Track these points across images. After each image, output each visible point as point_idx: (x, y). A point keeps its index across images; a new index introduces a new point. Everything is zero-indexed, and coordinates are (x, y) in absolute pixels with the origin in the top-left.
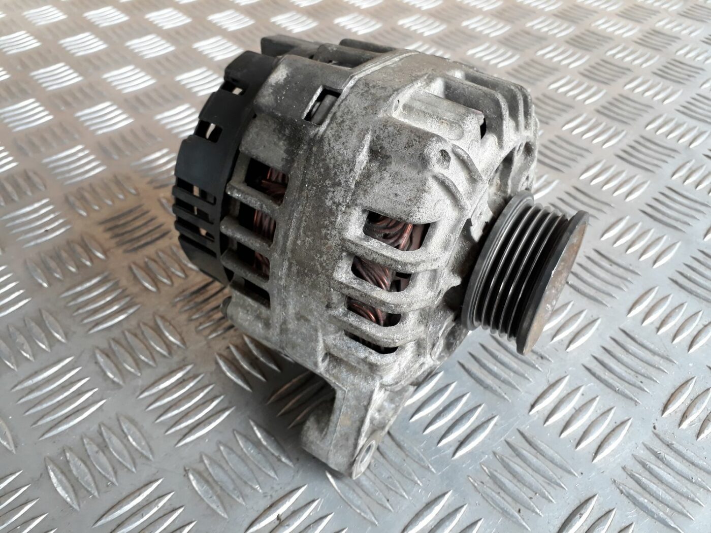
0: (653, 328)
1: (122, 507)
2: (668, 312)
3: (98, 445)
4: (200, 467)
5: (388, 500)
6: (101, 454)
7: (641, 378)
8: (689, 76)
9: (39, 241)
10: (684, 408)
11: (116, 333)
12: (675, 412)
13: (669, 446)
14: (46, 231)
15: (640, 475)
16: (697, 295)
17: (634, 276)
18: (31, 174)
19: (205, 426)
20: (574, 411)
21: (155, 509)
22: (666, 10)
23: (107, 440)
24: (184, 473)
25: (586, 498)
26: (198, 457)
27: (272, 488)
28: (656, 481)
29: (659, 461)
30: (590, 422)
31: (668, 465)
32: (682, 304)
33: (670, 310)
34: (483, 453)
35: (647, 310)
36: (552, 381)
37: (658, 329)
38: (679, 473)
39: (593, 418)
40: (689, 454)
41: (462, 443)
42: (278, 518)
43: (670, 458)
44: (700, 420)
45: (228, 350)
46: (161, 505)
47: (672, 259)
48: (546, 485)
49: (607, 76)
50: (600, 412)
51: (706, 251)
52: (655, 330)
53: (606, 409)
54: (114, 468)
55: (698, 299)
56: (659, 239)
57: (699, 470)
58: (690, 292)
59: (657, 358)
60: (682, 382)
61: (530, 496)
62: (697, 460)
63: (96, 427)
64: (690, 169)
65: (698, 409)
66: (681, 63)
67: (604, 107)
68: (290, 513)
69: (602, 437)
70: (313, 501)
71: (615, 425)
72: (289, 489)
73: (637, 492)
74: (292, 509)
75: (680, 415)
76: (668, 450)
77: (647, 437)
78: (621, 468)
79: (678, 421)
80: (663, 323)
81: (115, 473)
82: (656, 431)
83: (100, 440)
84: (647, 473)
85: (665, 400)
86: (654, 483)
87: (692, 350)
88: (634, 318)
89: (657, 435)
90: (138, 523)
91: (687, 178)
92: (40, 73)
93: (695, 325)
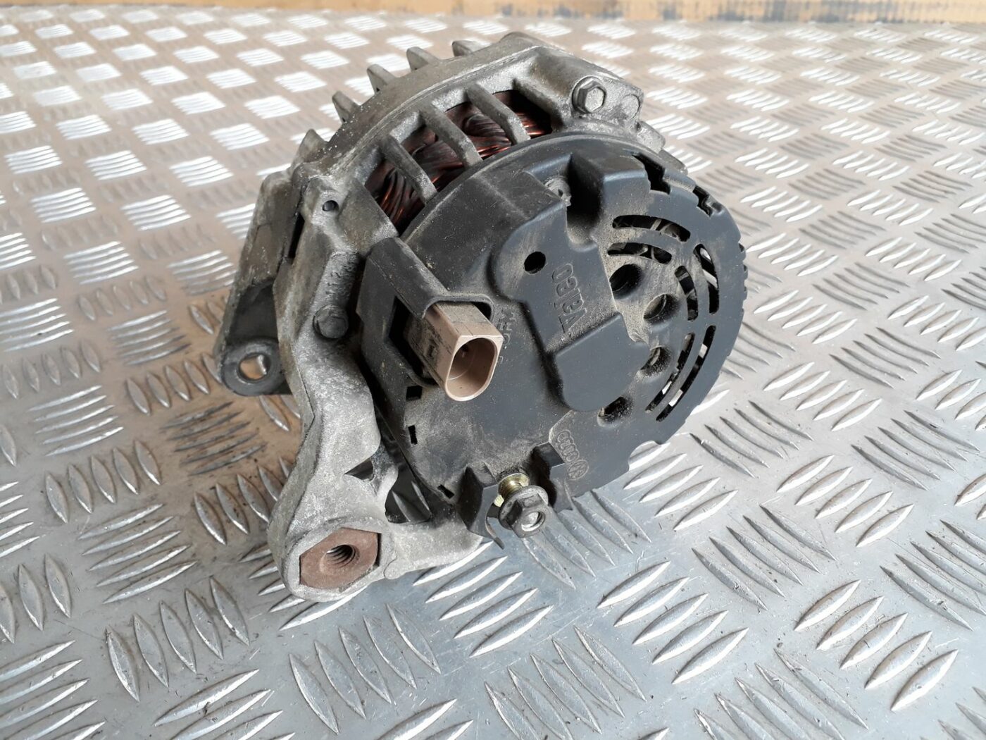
0: (813, 509)
1: (8, 670)
2: (839, 490)
3: (8, 592)
4: (128, 632)
5: (362, 703)
6: (7, 601)
7: (775, 575)
8: (946, 192)
9: (26, 345)
10: (831, 622)
11: (81, 460)
12: (817, 626)
13: (795, 672)
14: (40, 334)
15: (739, 708)
16: (888, 471)
17: (800, 440)
18: (45, 271)
19: (150, 581)
20: (664, 610)
21: (50, 679)
22: (933, 112)
23: (22, 586)
24: (104, 637)
25: (649, 733)
26: (128, 619)
27: (211, 668)
28: (760, 717)
29: (773, 691)
30: (683, 628)
31: (786, 698)
32: (863, 481)
33: (843, 487)
34: (515, 653)
35: (808, 485)
36: (641, 567)
37: (818, 512)
38: (801, 713)
39: (689, 624)
40: (823, 686)
41: (489, 637)
42: (205, 709)
43: (792, 689)
44: (852, 640)
45: (213, 491)
46: (59, 673)
47: (862, 421)
48: (592, 705)
49: (827, 189)
50: (701, 616)
51: (917, 414)
52: (815, 513)
53: (712, 612)
54: (16, 622)
55: (889, 475)
56: (851, 393)
57: (832, 711)
58: (879, 466)
59: (807, 550)
60: (838, 585)
61: (567, 719)
62: (831, 695)
63: (13, 569)
64: (919, 307)
65: (851, 625)
66: (938, 176)
67: (813, 226)
68: (223, 703)
69: (697, 650)
70: (261, 691)
71: (720, 635)
72: (233, 672)
73: (728, 731)
74: (228, 699)
75: (822, 630)
76: (791, 678)
77: (763, 653)
78: (712, 696)
79: (819, 637)
80: (828, 503)
81: (17, 628)
82: (780, 650)
83: (13, 585)
84: (752, 706)
85: (804, 608)
86: (758, 722)
87: (861, 544)
88: (785, 495)
89: (778, 654)
90: (21, 694)
91: (911, 318)
92: (96, 161)
93: (875, 510)
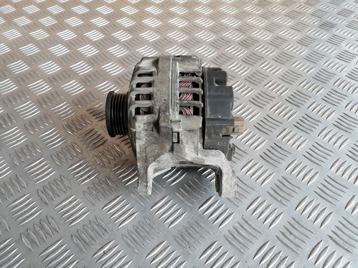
0: (250, 176)
1: (48, 250)
2: (256, 169)
3: (40, 228)
4: (77, 234)
5: (143, 244)
6: (40, 230)
7: (241, 196)
8: (288, 60)
9: (15, 145)
10: (255, 208)
11: (46, 184)
12: (252, 209)
13: (247, 222)
14: (17, 141)
15: (234, 233)
16: (269, 162)
17: (246, 154)
18: (10, 115)
19: (79, 219)
20: (214, 209)
21: (60, 250)
23: (43, 225)
24: (71, 237)
25: (214, 242)
26: (76, 230)
27: (102, 241)
28: (239, 235)
29: (242, 228)
30: (219, 214)
31: (245, 229)
32: (262, 166)
33: (257, 168)
34: (179, 226)
35: (248, 169)
36: (208, 198)
37: (251, 177)
38: (248, 232)
39: (221, 212)
40: (253, 225)
41: (172, 223)
42: (104, 252)
43: (246, 227)
44: (260, 212)
45: (88, 189)
46: (62, 248)
47: (262, 147)
48: (199, 237)
49: (253, 61)
50: (224, 210)
51: (277, 143)
53: (226, 209)
54: (45, 236)
55: (269, 164)
56: (259, 138)
57: (255, 231)
58: (267, 161)
59: (249, 188)
60: (256, 197)
61: (194, 242)
62: (255, 227)
63: (38, 221)
64: (278, 106)
65: (260, 208)
66: (286, 54)
67: (248, 77)
68: (108, 250)
69: (223, 219)
70: (117, 245)
71: (229, 215)
72: (109, 241)
73: (232, 239)
74: (109, 249)
75: (253, 211)
76: (246, 224)
77: (239, 219)
78: (228, 231)
79: (252, 212)
80: (254, 174)
81: (46, 237)
82: (243, 217)
83: (40, 225)
84: (237, 233)
85: (248, 205)
86: (239, 236)
87: (262, 185)
88: (243, 172)
89: (243, 218)
90: (54, 255)
91: (276, 111)
93: (265, 175)
